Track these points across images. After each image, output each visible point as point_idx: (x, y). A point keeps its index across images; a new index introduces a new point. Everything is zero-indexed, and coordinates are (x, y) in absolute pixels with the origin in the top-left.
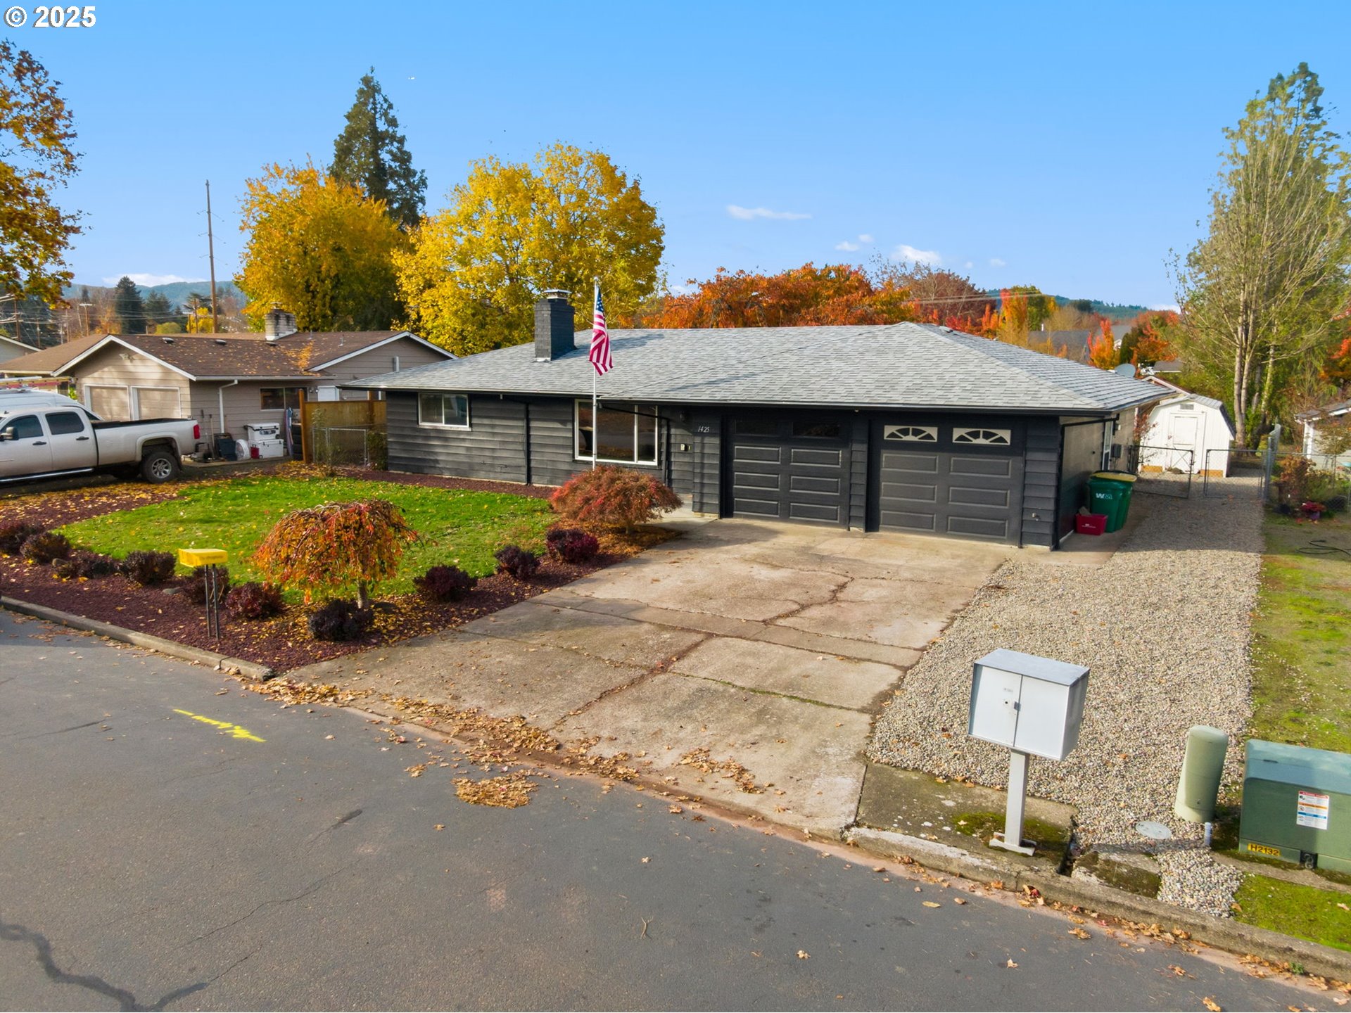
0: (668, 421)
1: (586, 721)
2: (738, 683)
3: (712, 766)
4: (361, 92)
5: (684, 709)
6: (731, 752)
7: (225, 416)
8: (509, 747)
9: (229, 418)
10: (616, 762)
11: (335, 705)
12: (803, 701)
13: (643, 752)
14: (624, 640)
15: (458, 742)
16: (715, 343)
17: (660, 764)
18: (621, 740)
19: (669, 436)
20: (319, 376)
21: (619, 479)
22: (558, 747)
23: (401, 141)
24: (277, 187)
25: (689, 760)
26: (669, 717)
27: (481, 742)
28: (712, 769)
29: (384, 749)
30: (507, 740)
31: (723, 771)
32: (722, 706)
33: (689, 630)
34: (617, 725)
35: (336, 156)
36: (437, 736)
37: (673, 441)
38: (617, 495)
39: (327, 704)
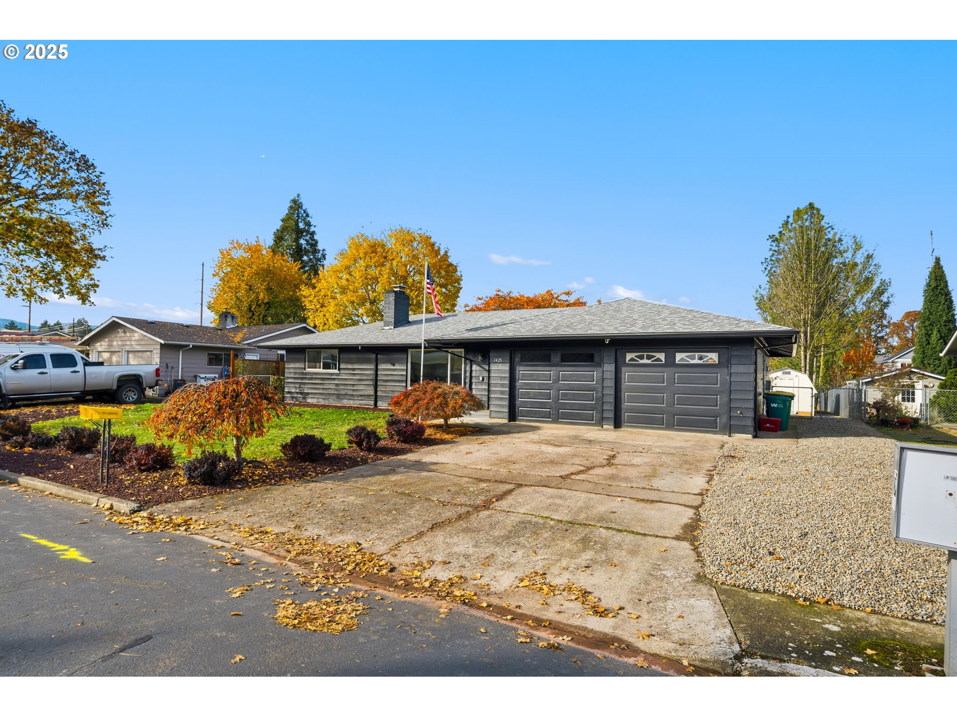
0: (471, 361)
1: (420, 547)
2: (556, 518)
3: (552, 588)
4: (291, 207)
5: (511, 537)
6: (566, 575)
7: (182, 368)
8: (342, 569)
9: (185, 370)
10: (452, 585)
11: (185, 533)
12: (620, 531)
13: (479, 575)
14: (449, 488)
15: (292, 565)
16: (501, 317)
17: (496, 587)
18: (455, 563)
19: (471, 371)
20: (246, 347)
21: (439, 388)
22: (392, 570)
23: (313, 233)
24: (238, 254)
25: (526, 583)
26: (498, 544)
27: (316, 565)
28: (553, 591)
29: (214, 570)
30: (341, 563)
31: (565, 593)
32: (546, 535)
33: (501, 482)
34: (450, 550)
35: (274, 241)
36: (272, 560)
37: (474, 374)
38: (438, 397)
39: (178, 532)
